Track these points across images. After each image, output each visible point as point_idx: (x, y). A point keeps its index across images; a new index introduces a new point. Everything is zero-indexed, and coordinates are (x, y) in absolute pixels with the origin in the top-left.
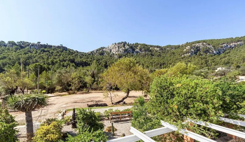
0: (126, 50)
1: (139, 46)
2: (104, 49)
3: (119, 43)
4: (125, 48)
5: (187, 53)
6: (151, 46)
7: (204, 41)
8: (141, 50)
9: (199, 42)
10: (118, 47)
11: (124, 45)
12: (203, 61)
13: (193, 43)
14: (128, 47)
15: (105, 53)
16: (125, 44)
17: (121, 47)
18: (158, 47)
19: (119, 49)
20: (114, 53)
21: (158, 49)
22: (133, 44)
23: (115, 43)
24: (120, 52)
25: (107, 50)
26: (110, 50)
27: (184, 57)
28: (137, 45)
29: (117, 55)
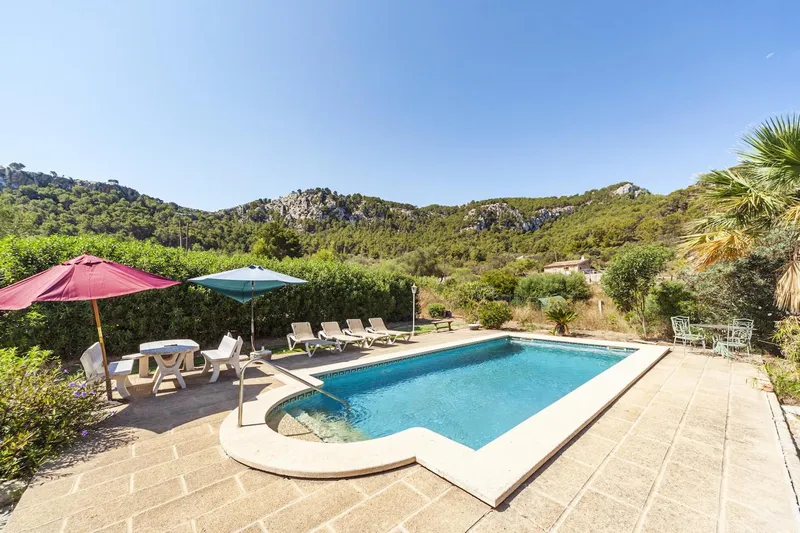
0: (327, 212)
1: (364, 202)
2: (268, 205)
3: (309, 192)
4: (325, 204)
5: (470, 224)
6: (394, 205)
7: (504, 201)
8: (366, 212)
9: (493, 202)
10: (307, 200)
11: (323, 198)
12: (501, 244)
13: (484, 203)
14: (334, 203)
15: (271, 216)
16: (325, 193)
17: (315, 203)
18: (408, 207)
19: (308, 205)
20: (296, 217)
21: (408, 212)
22: (349, 197)
23: (299, 191)
24: (312, 214)
25: (275, 208)
26: (284, 209)
27: (464, 235)
28: (358, 198)
29: (301, 222)
